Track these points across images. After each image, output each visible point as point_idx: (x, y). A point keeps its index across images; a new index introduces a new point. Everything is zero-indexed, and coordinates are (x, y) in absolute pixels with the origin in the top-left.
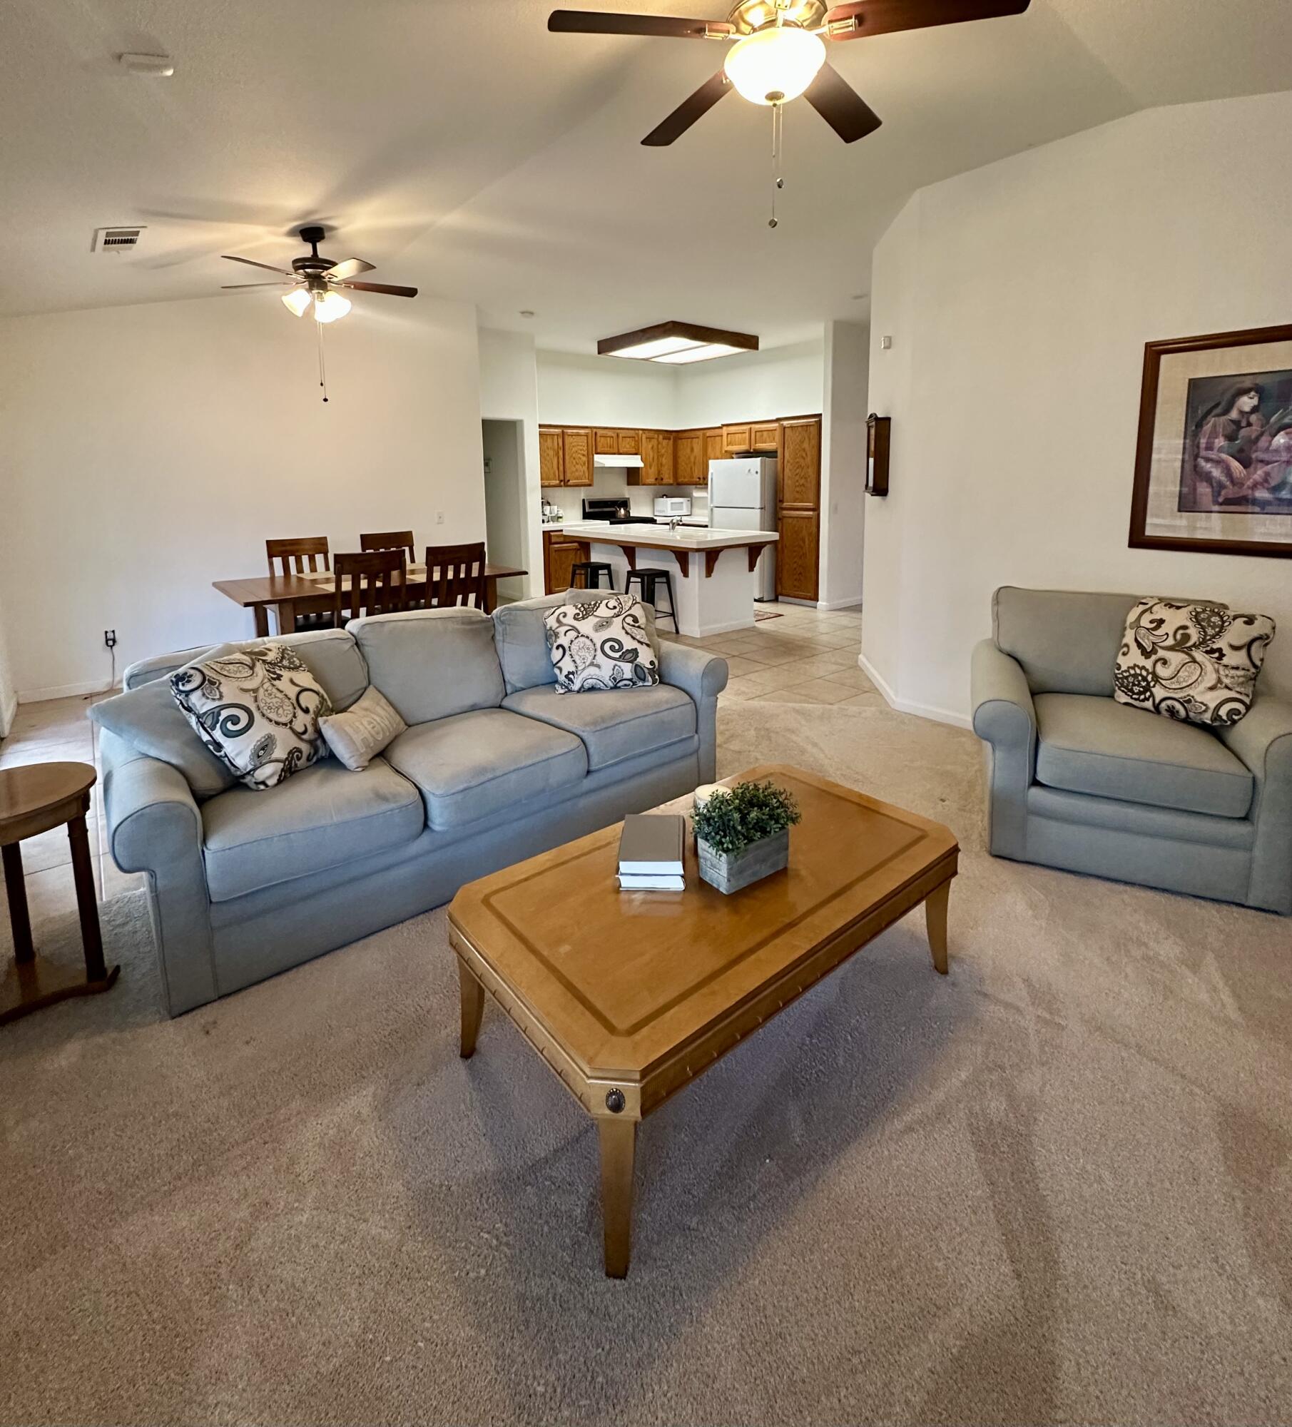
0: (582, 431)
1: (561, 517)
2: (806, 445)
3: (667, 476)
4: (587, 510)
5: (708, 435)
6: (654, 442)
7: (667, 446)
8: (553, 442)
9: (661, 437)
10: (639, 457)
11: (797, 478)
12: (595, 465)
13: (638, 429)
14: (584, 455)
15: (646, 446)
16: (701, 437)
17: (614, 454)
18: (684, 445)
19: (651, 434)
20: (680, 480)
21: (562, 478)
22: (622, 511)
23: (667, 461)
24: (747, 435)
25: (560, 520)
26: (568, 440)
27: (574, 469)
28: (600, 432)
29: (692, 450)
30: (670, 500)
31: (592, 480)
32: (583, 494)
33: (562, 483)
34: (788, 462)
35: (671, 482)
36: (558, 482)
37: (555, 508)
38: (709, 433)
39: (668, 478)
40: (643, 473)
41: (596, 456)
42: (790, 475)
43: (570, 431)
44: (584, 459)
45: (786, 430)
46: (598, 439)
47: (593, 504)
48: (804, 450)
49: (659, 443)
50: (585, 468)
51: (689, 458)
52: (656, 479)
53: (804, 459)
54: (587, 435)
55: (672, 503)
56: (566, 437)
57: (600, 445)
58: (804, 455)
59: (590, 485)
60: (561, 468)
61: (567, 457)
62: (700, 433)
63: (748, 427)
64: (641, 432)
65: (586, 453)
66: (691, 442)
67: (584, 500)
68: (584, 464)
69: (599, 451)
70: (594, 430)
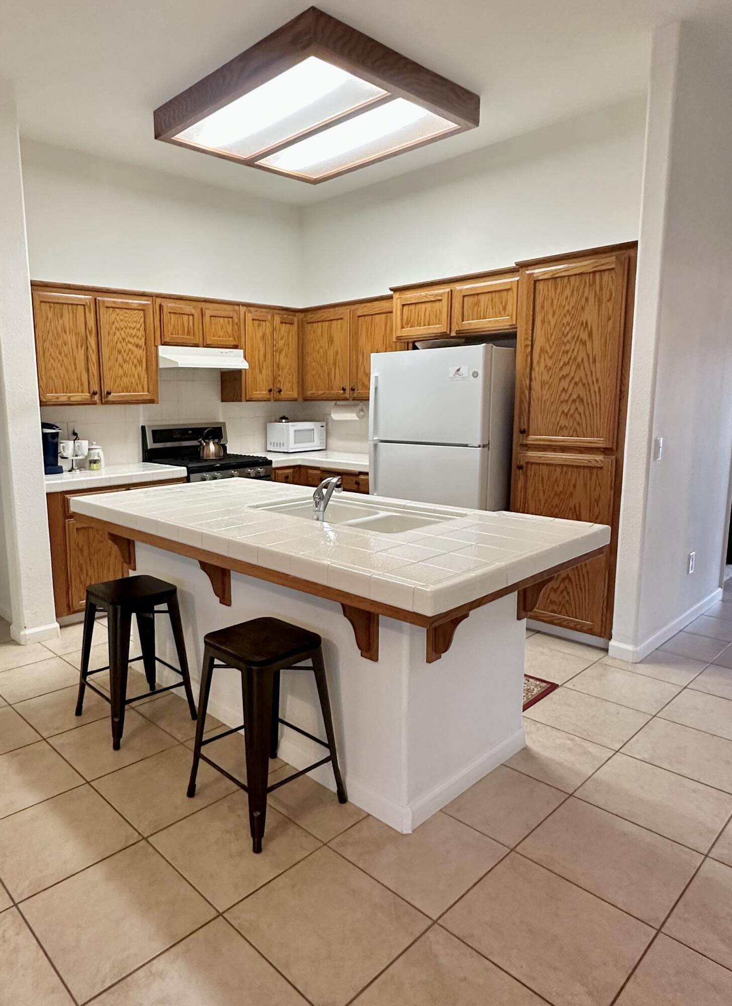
0: (135, 302)
1: (95, 462)
2: (590, 315)
3: (288, 385)
4: (150, 445)
5: (359, 313)
6: (266, 327)
7: (287, 334)
8: (75, 317)
9: (277, 319)
10: (240, 352)
11: (564, 384)
12: (161, 365)
13: (238, 304)
14: (137, 346)
15: (253, 333)
16: (347, 317)
17: (197, 346)
18: (316, 331)
19: (259, 314)
20: (309, 393)
21: (96, 388)
22: (212, 447)
23: (287, 360)
24: (445, 303)
25: (94, 466)
26: (106, 317)
27: (121, 372)
28: (168, 305)
29: (331, 340)
30: (293, 427)
31: (156, 393)
32: (143, 416)
33: (97, 398)
34: (542, 351)
35: (296, 396)
36: (87, 395)
37: (84, 444)
38: (361, 310)
39: (290, 390)
40: (248, 381)
41: (161, 348)
42: (546, 377)
43: (109, 300)
44: (140, 353)
45: (540, 286)
46: (166, 316)
47: (159, 435)
48: (585, 325)
49: (274, 329)
50: (142, 370)
51: (326, 353)
52: (270, 391)
53: (584, 343)
54: (143, 309)
55: (295, 431)
56: (102, 311)
57: (169, 329)
58: (584, 336)
59: (152, 401)
60: (94, 369)
61: (105, 351)
62: (346, 311)
63: (446, 289)
64: (243, 309)
65: (142, 342)
66: (330, 327)
67: (143, 428)
68: (140, 362)
69: (167, 340)
70: (159, 301)
